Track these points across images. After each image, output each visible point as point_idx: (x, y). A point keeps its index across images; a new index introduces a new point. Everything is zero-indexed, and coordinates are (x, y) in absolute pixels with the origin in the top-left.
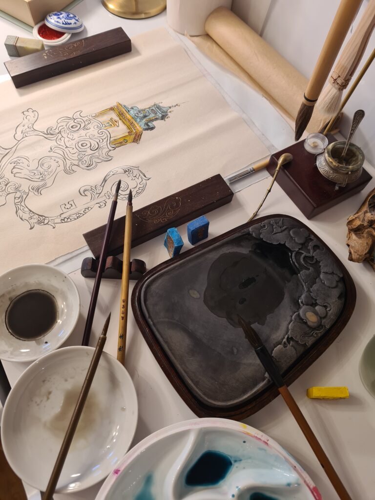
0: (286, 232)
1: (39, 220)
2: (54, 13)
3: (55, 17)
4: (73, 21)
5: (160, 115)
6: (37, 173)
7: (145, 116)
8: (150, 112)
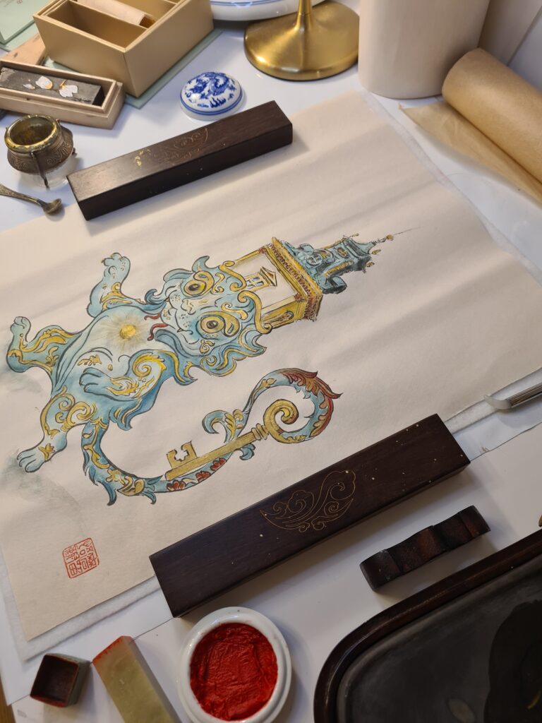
5: (356, 260)
7: (326, 265)
8: (335, 254)
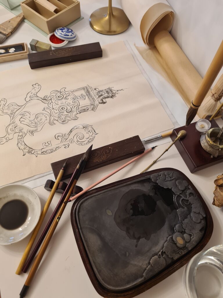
0: (174, 181)
1: (29, 151)
2: (60, 28)
3: (60, 31)
4: (70, 34)
5: (111, 95)
6: (33, 123)
7: (102, 95)
8: (105, 92)
